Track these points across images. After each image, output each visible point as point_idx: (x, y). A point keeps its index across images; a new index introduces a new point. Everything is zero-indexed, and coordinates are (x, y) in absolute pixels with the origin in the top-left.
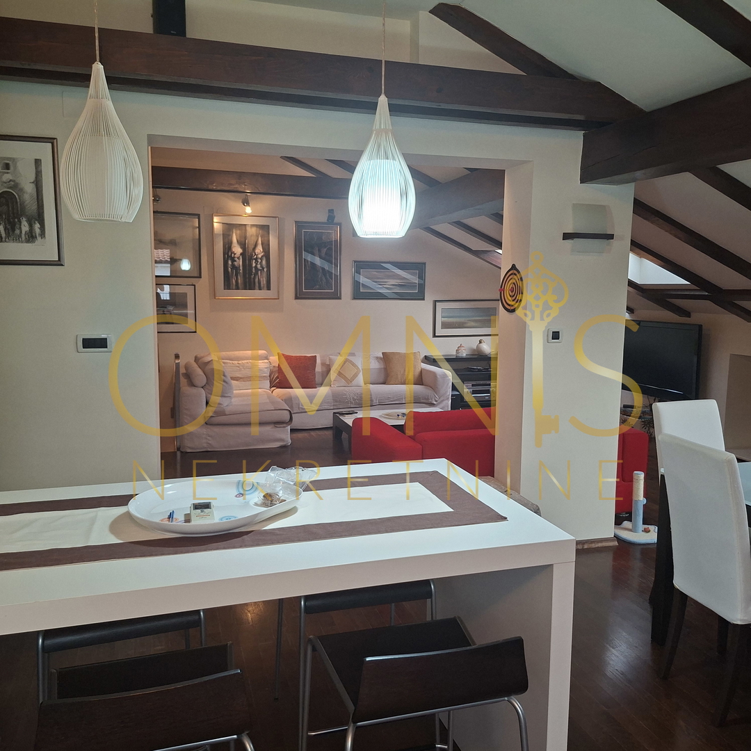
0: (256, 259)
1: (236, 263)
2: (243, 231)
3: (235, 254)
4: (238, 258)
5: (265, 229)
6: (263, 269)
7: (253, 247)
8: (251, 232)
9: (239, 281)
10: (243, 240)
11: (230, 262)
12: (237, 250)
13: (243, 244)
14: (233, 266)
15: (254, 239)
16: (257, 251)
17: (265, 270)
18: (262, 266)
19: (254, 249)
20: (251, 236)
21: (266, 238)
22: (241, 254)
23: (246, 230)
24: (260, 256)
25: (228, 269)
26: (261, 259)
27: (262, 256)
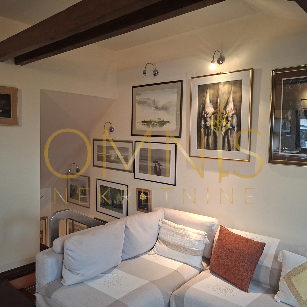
0: (227, 119)
1: (208, 123)
2: (216, 90)
3: (207, 114)
4: (210, 118)
5: (238, 83)
6: (234, 128)
7: (224, 105)
8: (224, 89)
9: (210, 140)
10: (215, 99)
11: (203, 123)
12: (210, 109)
13: (215, 104)
14: (205, 125)
15: (225, 97)
16: (228, 109)
17: (236, 129)
18: (232, 125)
19: (225, 107)
20: (223, 94)
21: (238, 95)
22: (213, 114)
23: (218, 89)
24: (231, 114)
25: (201, 128)
26: (232, 117)
27: (233, 115)
